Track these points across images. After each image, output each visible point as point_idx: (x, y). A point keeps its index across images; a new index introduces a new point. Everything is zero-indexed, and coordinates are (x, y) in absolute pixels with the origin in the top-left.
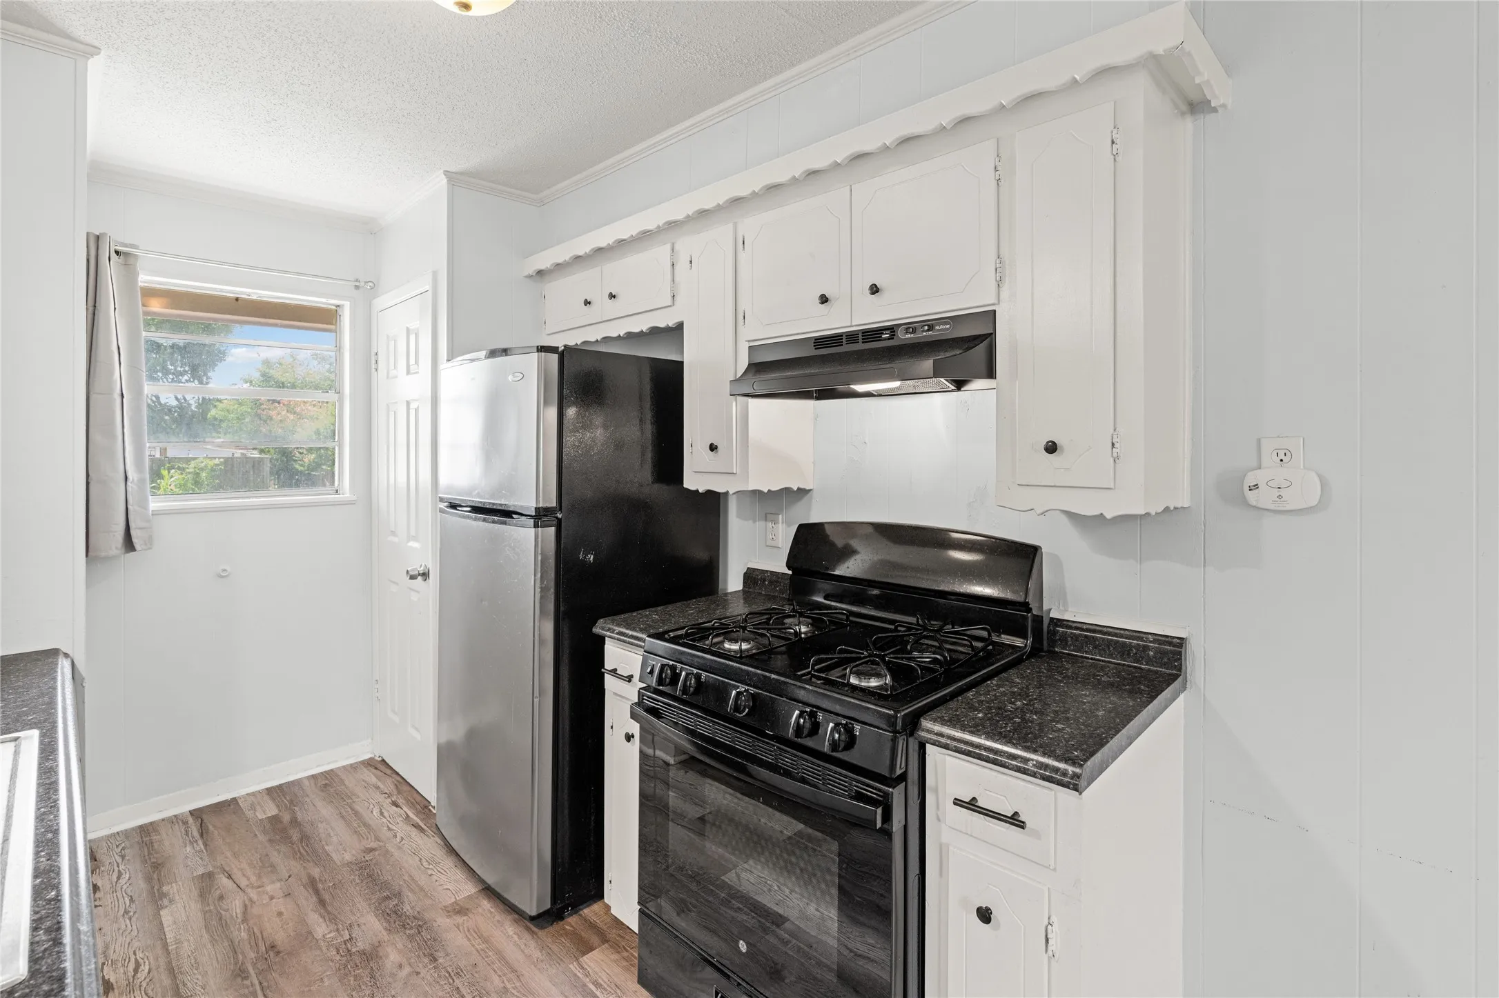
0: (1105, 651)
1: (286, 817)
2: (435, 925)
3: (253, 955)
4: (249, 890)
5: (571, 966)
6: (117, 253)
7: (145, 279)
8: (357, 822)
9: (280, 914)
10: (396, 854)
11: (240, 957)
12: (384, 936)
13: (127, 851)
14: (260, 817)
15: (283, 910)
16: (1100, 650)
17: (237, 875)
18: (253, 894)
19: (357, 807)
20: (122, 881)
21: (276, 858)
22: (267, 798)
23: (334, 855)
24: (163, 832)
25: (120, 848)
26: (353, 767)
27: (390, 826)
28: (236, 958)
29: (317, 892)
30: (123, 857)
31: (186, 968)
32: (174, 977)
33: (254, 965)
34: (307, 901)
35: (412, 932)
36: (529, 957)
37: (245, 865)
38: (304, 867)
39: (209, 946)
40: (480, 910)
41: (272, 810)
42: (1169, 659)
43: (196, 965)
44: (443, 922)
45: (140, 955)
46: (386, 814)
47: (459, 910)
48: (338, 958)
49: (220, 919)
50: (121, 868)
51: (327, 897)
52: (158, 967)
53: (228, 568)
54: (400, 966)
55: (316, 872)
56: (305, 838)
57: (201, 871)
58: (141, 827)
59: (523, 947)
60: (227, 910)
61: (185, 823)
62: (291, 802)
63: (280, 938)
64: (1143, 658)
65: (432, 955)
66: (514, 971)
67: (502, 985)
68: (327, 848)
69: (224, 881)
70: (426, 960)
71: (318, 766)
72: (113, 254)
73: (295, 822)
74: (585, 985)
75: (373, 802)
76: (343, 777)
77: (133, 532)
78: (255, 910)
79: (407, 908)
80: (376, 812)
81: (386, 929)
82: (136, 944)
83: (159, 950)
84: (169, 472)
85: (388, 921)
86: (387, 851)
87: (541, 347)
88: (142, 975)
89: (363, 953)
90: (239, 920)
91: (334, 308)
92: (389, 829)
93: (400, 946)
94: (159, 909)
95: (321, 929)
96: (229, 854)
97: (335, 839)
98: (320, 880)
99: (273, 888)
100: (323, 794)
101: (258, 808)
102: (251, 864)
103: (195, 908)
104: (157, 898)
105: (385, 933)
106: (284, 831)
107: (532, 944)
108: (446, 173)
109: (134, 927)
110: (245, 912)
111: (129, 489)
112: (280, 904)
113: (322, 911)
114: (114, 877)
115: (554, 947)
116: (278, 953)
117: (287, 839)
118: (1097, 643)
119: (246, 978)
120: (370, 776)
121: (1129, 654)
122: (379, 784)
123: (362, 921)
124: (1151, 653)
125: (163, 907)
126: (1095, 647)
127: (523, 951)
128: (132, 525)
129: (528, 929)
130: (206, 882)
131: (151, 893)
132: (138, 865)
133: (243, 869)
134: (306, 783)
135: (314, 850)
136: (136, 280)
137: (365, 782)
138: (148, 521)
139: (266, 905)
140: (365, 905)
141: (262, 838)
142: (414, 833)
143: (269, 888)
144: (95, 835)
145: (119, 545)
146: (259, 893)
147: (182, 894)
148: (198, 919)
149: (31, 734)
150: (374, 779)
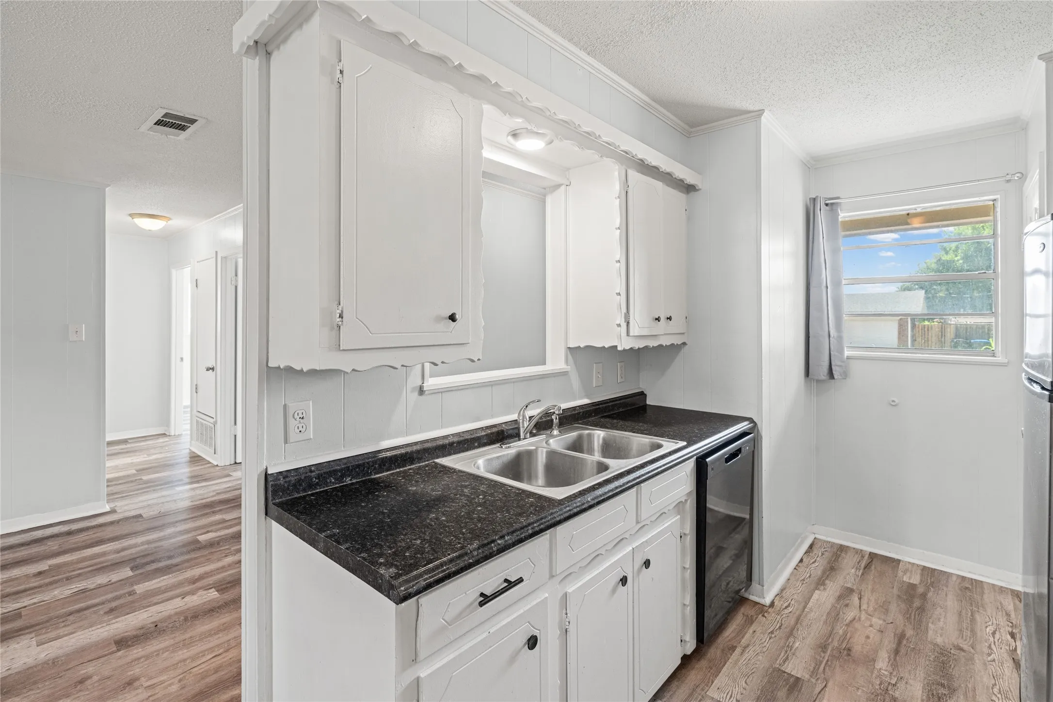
1: (921, 590)
3: (836, 645)
4: (863, 613)
6: (827, 205)
7: (843, 215)
8: (967, 626)
9: (868, 637)
10: (978, 665)
11: (830, 641)
13: (827, 553)
14: (904, 580)
15: (871, 637)
17: (864, 601)
18: (863, 617)
19: (978, 617)
20: (813, 565)
21: (893, 607)
22: (919, 572)
23: (930, 633)
24: (849, 554)
25: (825, 550)
26: (1002, 590)
27: (993, 646)
28: (828, 639)
29: (899, 643)
30: (823, 554)
31: (804, 624)
32: (797, 623)
33: (833, 650)
34: (889, 643)
37: (873, 599)
38: (905, 625)
39: (822, 623)
41: (915, 579)
43: (809, 626)
45: (793, 602)
46: (997, 636)
48: (877, 687)
49: (837, 615)
50: (818, 559)
51: (903, 651)
52: (795, 614)
53: (897, 401)
55: (909, 633)
56: (922, 609)
57: (849, 585)
58: (841, 545)
60: (844, 613)
61: (863, 557)
62: (932, 584)
63: (857, 649)
68: (930, 625)
69: (856, 599)
72: (823, 206)
73: (924, 596)
75: (995, 622)
76: (986, 591)
77: (833, 367)
78: (857, 625)
80: (990, 630)
82: (795, 597)
83: (801, 607)
86: (973, 659)
88: (786, 611)
90: (845, 623)
91: (992, 203)
92: (990, 647)
94: (817, 588)
95: (882, 663)
96: (870, 587)
97: (941, 624)
98: (908, 639)
99: (877, 622)
100: (959, 592)
101: (908, 574)
102: (877, 601)
103: (832, 600)
104: (820, 583)
106: (913, 596)
108: (1041, 57)
109: (801, 589)
110: (851, 622)
111: (831, 342)
112: (873, 633)
113: (892, 656)
114: (812, 562)
116: (849, 655)
117: (910, 601)
119: (824, 652)
122: (1013, 613)
123: (911, 682)
125: (818, 589)
128: (833, 363)
130: (847, 592)
131: (820, 579)
132: (825, 562)
133: (870, 600)
134: (954, 578)
135: (920, 621)
136: (838, 219)
137: (1001, 603)
138: (843, 362)
139: (865, 627)
140: (922, 675)
141: (895, 591)
142: (1009, 664)
143: (875, 620)
144: (818, 536)
145: (825, 374)
146: (867, 618)
147: (832, 589)
148: (828, 606)
149: (685, 443)
150: (1011, 607)
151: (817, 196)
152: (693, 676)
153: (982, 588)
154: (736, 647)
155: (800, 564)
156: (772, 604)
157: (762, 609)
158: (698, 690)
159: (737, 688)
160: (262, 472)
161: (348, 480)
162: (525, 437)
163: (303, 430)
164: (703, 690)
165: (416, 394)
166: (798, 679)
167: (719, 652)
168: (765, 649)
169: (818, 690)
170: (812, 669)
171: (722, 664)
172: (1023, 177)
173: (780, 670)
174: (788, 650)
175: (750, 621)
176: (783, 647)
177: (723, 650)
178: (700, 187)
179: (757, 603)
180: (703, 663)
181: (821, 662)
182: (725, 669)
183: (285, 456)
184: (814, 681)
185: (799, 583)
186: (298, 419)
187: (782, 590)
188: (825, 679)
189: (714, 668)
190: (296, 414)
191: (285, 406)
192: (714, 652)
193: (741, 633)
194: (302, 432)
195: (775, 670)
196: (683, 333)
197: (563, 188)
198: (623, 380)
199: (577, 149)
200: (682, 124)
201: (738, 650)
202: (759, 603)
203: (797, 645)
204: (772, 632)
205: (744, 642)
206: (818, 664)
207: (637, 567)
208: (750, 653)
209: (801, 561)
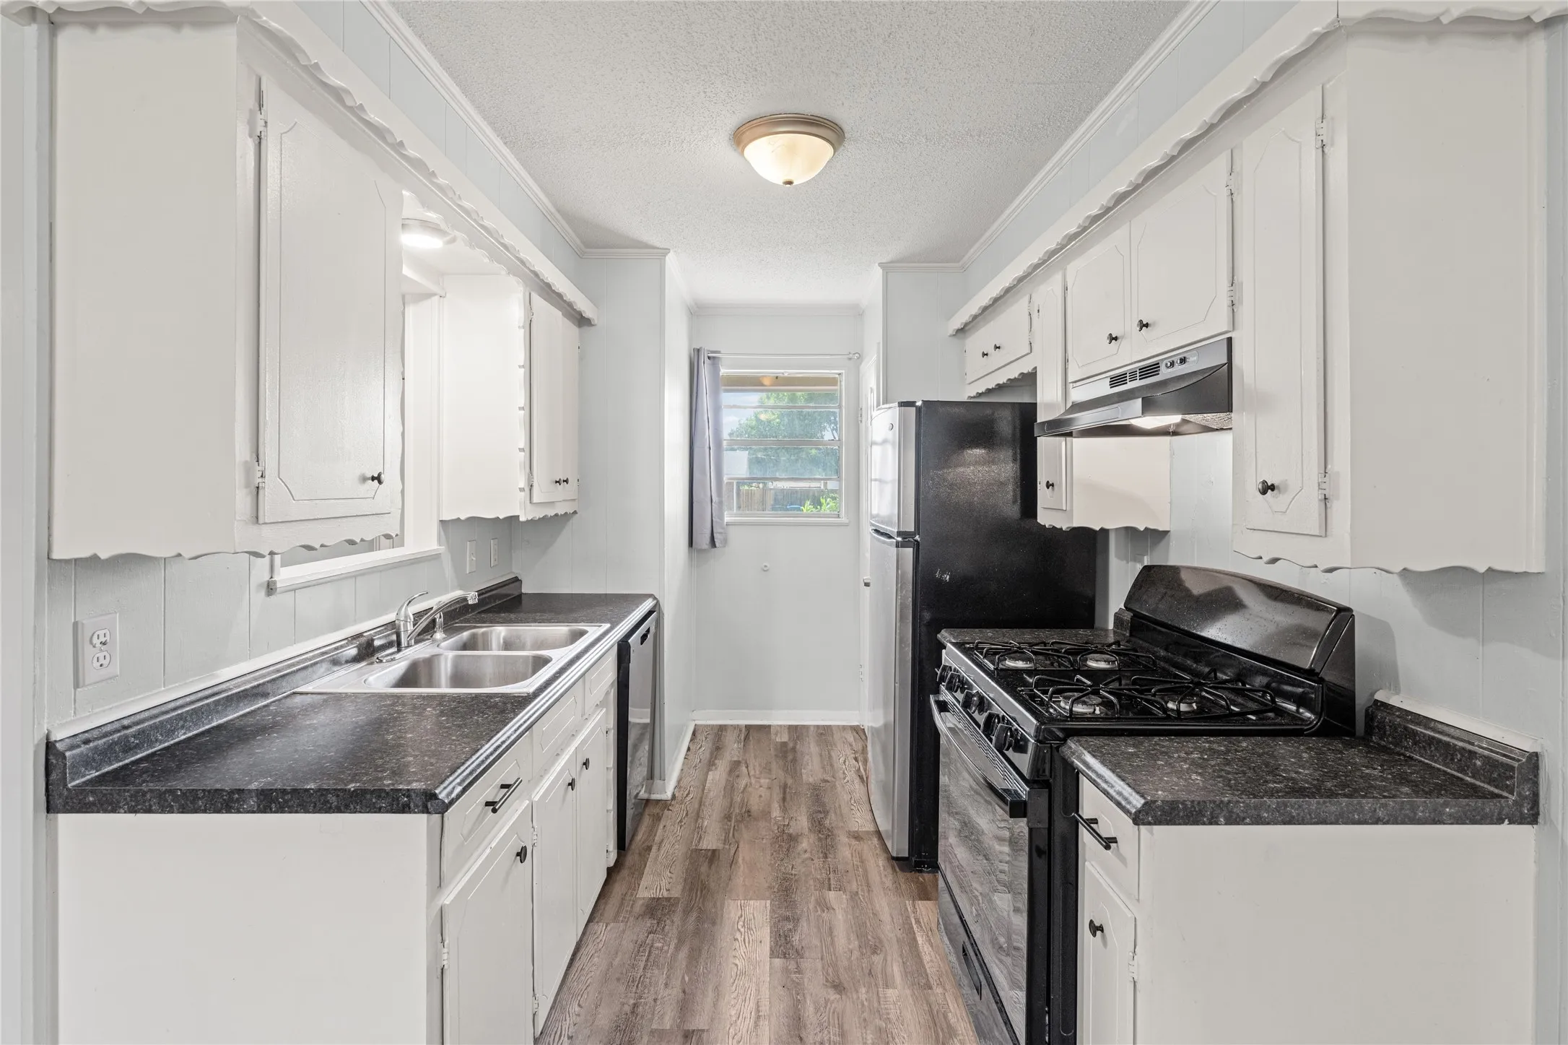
0: (1425, 750)
1: (791, 745)
2: (838, 839)
3: (738, 811)
4: (752, 778)
5: (907, 902)
6: (709, 358)
7: (723, 371)
8: (827, 762)
9: (761, 796)
10: (839, 789)
11: (732, 810)
12: (806, 831)
13: (709, 736)
14: (777, 740)
15: (763, 795)
16: (1420, 747)
17: (751, 768)
18: (753, 781)
19: (833, 754)
20: (701, 750)
21: (774, 766)
22: (786, 731)
23: (804, 776)
24: (729, 731)
25: (707, 733)
26: (844, 728)
27: (846, 771)
28: (730, 809)
29: (784, 793)
30: (706, 738)
31: (707, 804)
32: (700, 805)
33: (736, 816)
34: (777, 795)
35: (822, 836)
36: (883, 883)
37: (757, 764)
38: (785, 777)
39: (722, 797)
40: (870, 842)
41: (785, 738)
42: (1499, 775)
43: (711, 805)
44: (843, 839)
45: (692, 789)
46: (847, 763)
47: (857, 837)
48: (776, 831)
49: (732, 787)
50: (704, 743)
51: (788, 797)
52: (696, 798)
53: (768, 566)
54: (806, 851)
55: (790, 781)
56: (794, 760)
57: (736, 759)
58: (720, 726)
59: (883, 876)
60: (737, 783)
61: (741, 731)
62: (798, 737)
63: (755, 809)
64: (1468, 767)
65: (826, 854)
66: (868, 886)
67: (856, 890)
68: (803, 770)
69: (744, 768)
70: (821, 855)
71: (822, 720)
72: (706, 359)
73: (794, 749)
74: (909, 917)
75: (844, 753)
76: (835, 732)
77: (715, 535)
78: (750, 789)
79: (827, 822)
80: (842, 760)
81: (809, 829)
82: (692, 783)
83: (700, 790)
84: (826, 501)
85: (813, 825)
86: (835, 785)
87: (902, 402)
88: (688, 799)
89: (790, 835)
90: (740, 791)
91: (837, 376)
92: (844, 773)
93: (811, 841)
94: (709, 770)
95: (776, 813)
96: (753, 755)
97: (810, 767)
98: (790, 787)
99: (764, 781)
100: (817, 738)
101: (779, 735)
102: (760, 765)
103: (724, 776)
104: (711, 764)
105: (807, 829)
106: (786, 752)
107: (890, 877)
108: (880, 264)
109: (695, 775)
110: (745, 789)
111: (713, 508)
112: (763, 791)
113: (782, 804)
114: (698, 748)
115: (903, 886)
116: (750, 816)
117: (785, 757)
118: (1417, 738)
119: (730, 821)
120: (850, 737)
121: (1452, 759)
122: (854, 744)
123: (799, 818)
124: (1478, 763)
125: (712, 770)
126: (1415, 743)
127: (881, 879)
128: (715, 531)
129: (893, 867)
130: (735, 765)
131: (710, 761)
132: (710, 745)
133: (755, 765)
134: (812, 729)
135: (795, 769)
136: (719, 374)
137: (846, 739)
138: (723, 528)
139: (757, 789)
140: (805, 810)
141: (773, 752)
142: (857, 780)
143: (762, 781)
144: (699, 723)
145: (708, 543)
146: (756, 782)
147: (722, 767)
148: (723, 783)
149: (607, 626)
150: (852, 739)
151: (701, 348)
152: (618, 889)
153: (831, 730)
154: (652, 846)
155: (689, 753)
156: (674, 797)
157: (664, 805)
158: (628, 898)
159: (664, 880)
160: (41, 739)
161: (181, 733)
162: (408, 644)
163: (105, 662)
164: (632, 895)
165: (263, 593)
166: (714, 851)
167: (636, 857)
168: (679, 838)
169: (732, 852)
170: (723, 838)
171: (643, 866)
172: (860, 358)
173: (696, 850)
174: (699, 830)
175: (658, 818)
176: (694, 830)
177: (640, 854)
178: (596, 322)
179: (658, 801)
180: (625, 873)
181: (729, 830)
182: (647, 869)
183: (75, 708)
184: (727, 847)
185: (692, 771)
186: (98, 645)
187: (679, 781)
188: (736, 842)
189: (636, 873)
190: (95, 636)
191: (76, 625)
192: (631, 859)
193: (652, 831)
194: (104, 666)
195: (692, 851)
196: (574, 500)
197: (436, 298)
198: (496, 563)
199: (486, 260)
200: (578, 241)
201: (654, 849)
202: (662, 800)
203: (706, 823)
204: (681, 821)
205: (657, 839)
206: (727, 833)
207: (578, 769)
208: (666, 846)
209: (689, 749)
